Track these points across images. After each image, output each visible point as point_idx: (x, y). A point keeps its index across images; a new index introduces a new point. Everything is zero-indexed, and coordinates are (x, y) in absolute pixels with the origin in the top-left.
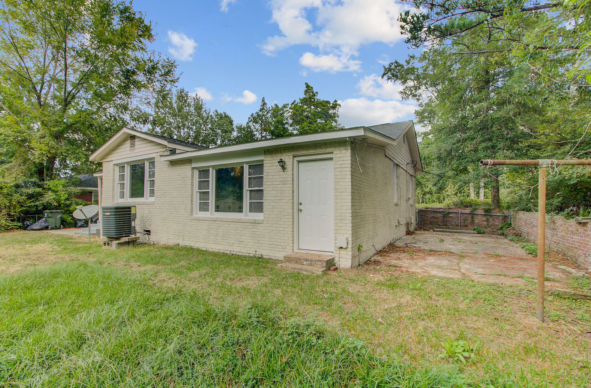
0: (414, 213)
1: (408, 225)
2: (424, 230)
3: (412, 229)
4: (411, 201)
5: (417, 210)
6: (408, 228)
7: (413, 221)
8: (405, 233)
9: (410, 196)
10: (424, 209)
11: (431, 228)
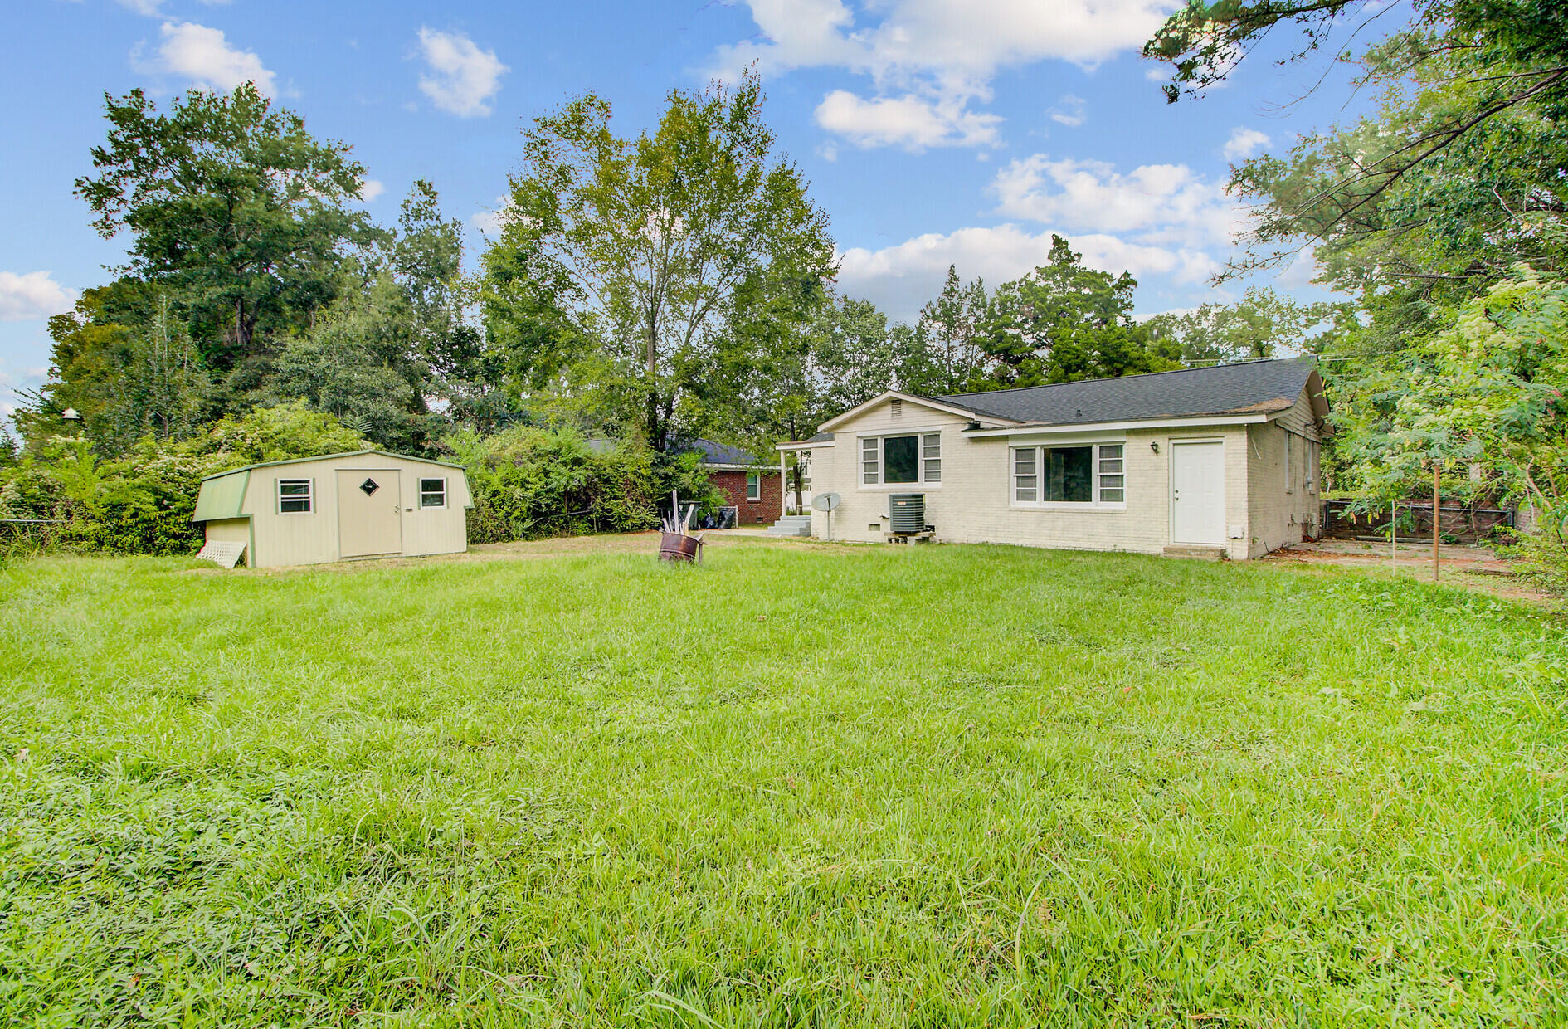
0: (1318, 507)
1: (1306, 526)
2: (1337, 538)
3: (1314, 534)
4: (1311, 488)
5: (1323, 503)
6: (1306, 531)
7: (1316, 521)
8: (1301, 539)
9: (1310, 479)
10: (1337, 501)
11: (1350, 535)
